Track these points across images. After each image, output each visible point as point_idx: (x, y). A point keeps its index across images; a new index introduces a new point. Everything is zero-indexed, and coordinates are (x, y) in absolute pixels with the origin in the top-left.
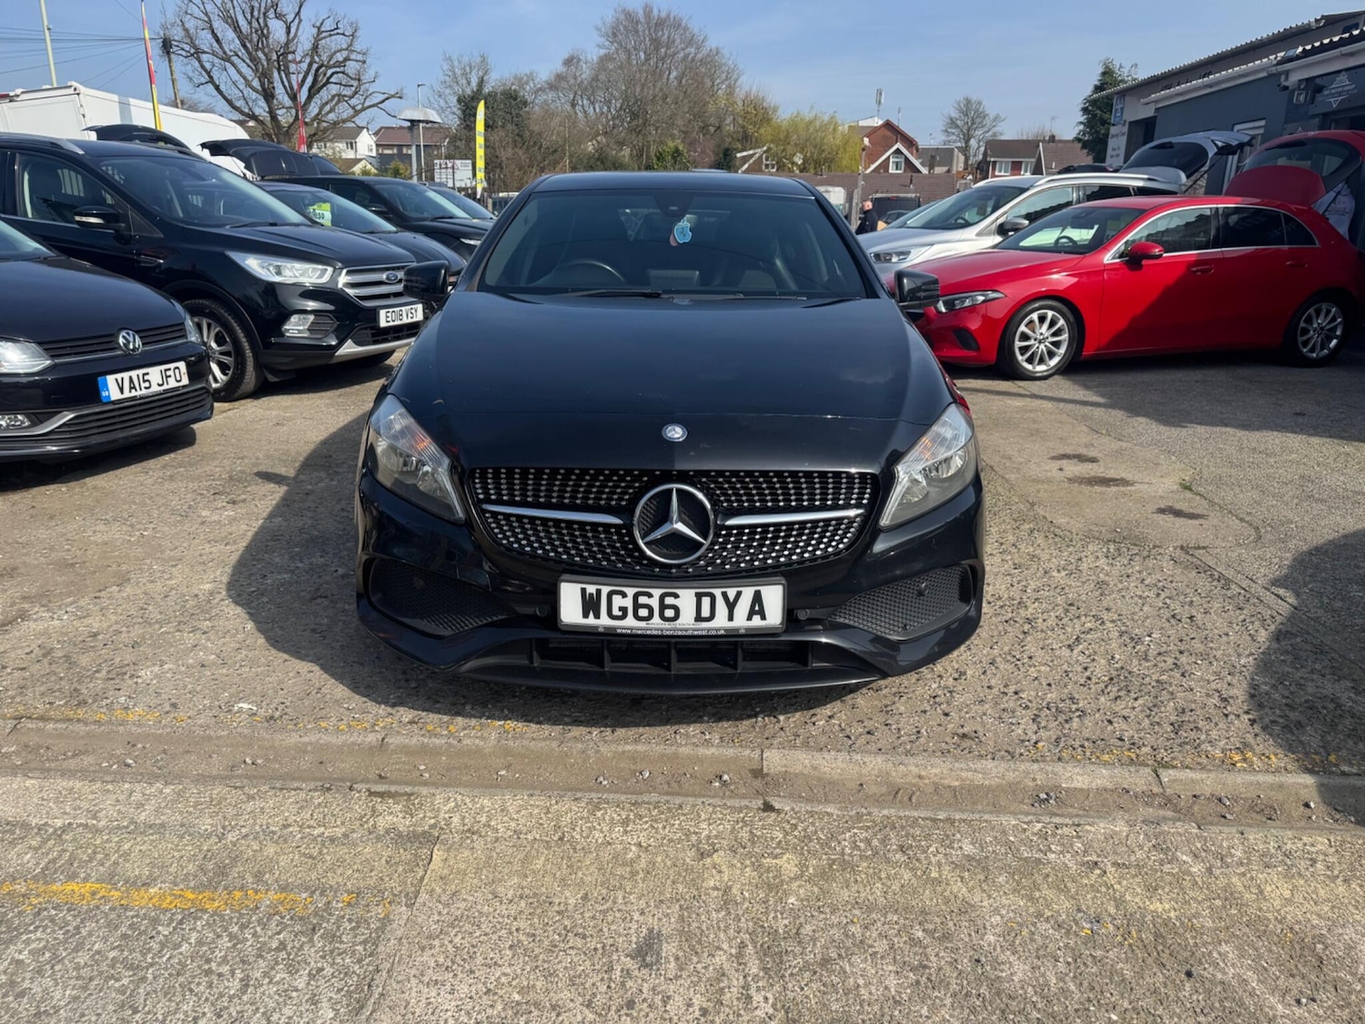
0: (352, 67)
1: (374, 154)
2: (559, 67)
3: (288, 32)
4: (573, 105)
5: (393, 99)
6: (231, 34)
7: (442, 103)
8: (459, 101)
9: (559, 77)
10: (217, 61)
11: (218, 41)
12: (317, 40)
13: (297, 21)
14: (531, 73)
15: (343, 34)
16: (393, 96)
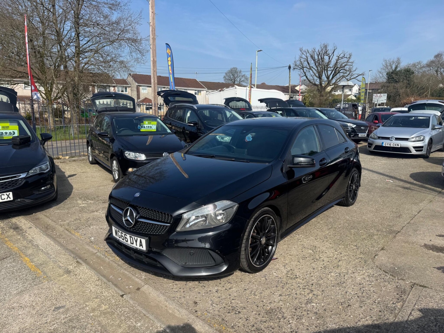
0: (347, 68)
1: (358, 92)
2: (432, 58)
3: (329, 59)
4: (437, 71)
5: (360, 76)
6: (313, 62)
7: (381, 75)
8: (387, 74)
9: (432, 62)
10: (308, 69)
11: (309, 64)
12: (337, 61)
13: (332, 55)
14: (420, 62)
15: (346, 58)
16: (360, 75)
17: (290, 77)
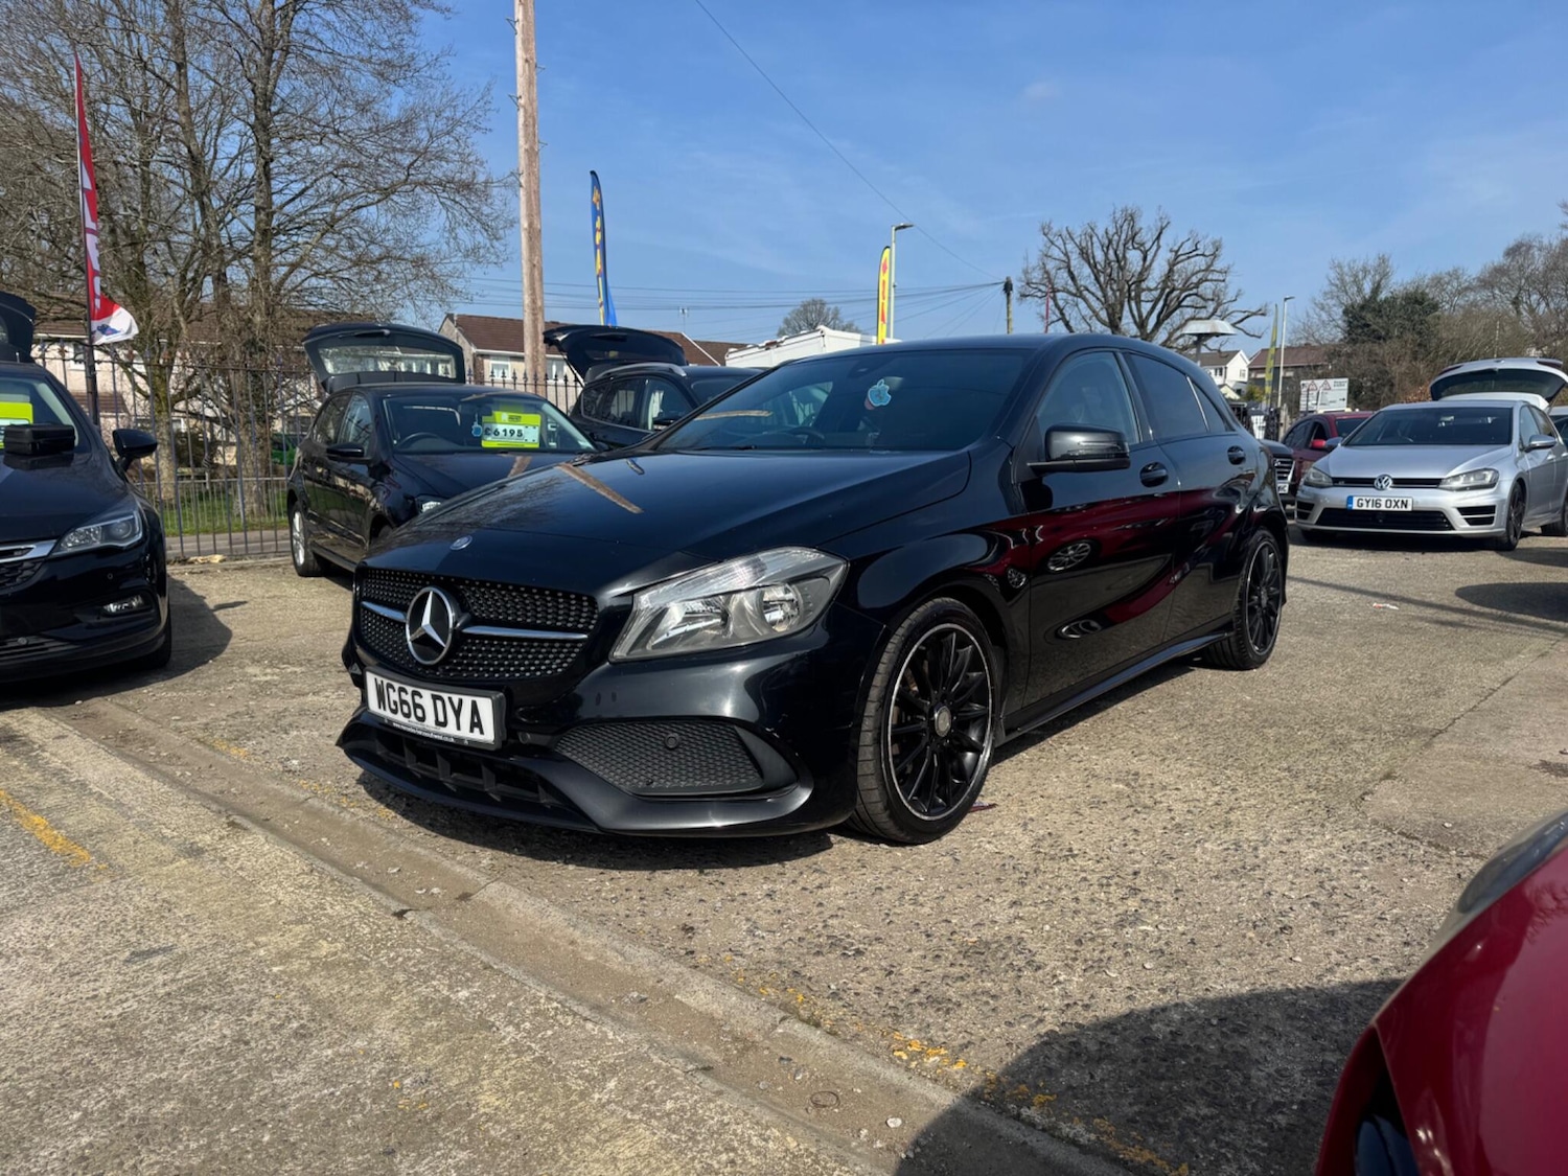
0: (1207, 289)
1: (1246, 379)
2: (1497, 258)
3: (1145, 259)
4: (1516, 302)
5: (1254, 317)
6: (1087, 270)
7: (1324, 316)
8: (1346, 312)
9: (1499, 271)
10: (1070, 298)
11: (1073, 278)
12: (1172, 265)
13: (1155, 247)
14: (1456, 271)
15: (1203, 255)
16: (1254, 314)
17: (1008, 321)
